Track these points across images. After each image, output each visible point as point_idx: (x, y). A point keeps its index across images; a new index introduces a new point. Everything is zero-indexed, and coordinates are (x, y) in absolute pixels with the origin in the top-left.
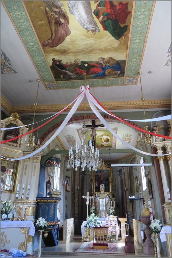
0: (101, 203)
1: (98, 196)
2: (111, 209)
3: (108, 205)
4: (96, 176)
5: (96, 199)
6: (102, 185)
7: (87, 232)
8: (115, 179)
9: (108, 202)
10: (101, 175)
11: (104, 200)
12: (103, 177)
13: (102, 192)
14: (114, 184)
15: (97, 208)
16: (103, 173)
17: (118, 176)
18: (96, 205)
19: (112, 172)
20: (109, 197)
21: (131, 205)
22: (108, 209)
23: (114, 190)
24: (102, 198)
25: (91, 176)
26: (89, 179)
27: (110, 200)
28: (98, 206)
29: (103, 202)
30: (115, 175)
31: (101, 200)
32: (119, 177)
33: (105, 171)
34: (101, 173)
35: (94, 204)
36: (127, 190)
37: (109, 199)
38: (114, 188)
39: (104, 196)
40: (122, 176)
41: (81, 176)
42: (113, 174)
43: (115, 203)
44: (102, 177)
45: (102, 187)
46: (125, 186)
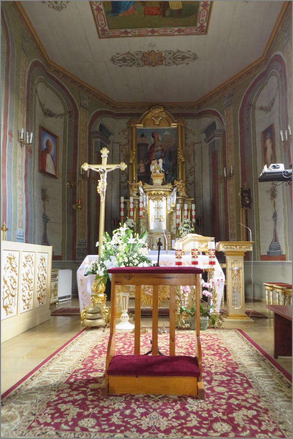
0: (152, 213)
1: (145, 192)
2: (185, 225)
3: (174, 218)
4: (139, 145)
5: (139, 200)
6: (158, 163)
7: (100, 293)
8: (194, 155)
9: (175, 209)
10: (154, 144)
11: (163, 203)
12: (159, 148)
13: (158, 181)
14: (189, 166)
15: (141, 224)
16: (160, 138)
17: (204, 144)
18: (139, 218)
19: (186, 135)
20: (178, 194)
21: (244, 216)
22: (174, 226)
23: (190, 182)
24: (157, 197)
25: (127, 147)
26: (122, 154)
27: (180, 202)
28: (145, 221)
29: (158, 208)
30: (194, 144)
31: (152, 205)
32: (206, 146)
33: (167, 133)
34: (153, 137)
35: (132, 213)
36: (230, 176)
37: (177, 200)
38: (191, 179)
39: (163, 193)
40: (214, 141)
41: (96, 142)
42: (189, 141)
43: (195, 210)
44: (156, 149)
45: (157, 167)
46: (225, 165)
